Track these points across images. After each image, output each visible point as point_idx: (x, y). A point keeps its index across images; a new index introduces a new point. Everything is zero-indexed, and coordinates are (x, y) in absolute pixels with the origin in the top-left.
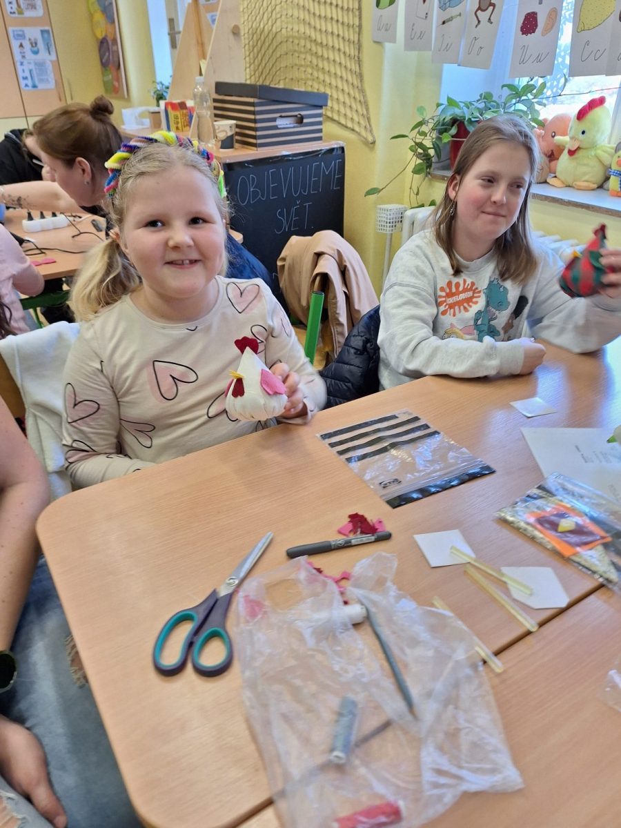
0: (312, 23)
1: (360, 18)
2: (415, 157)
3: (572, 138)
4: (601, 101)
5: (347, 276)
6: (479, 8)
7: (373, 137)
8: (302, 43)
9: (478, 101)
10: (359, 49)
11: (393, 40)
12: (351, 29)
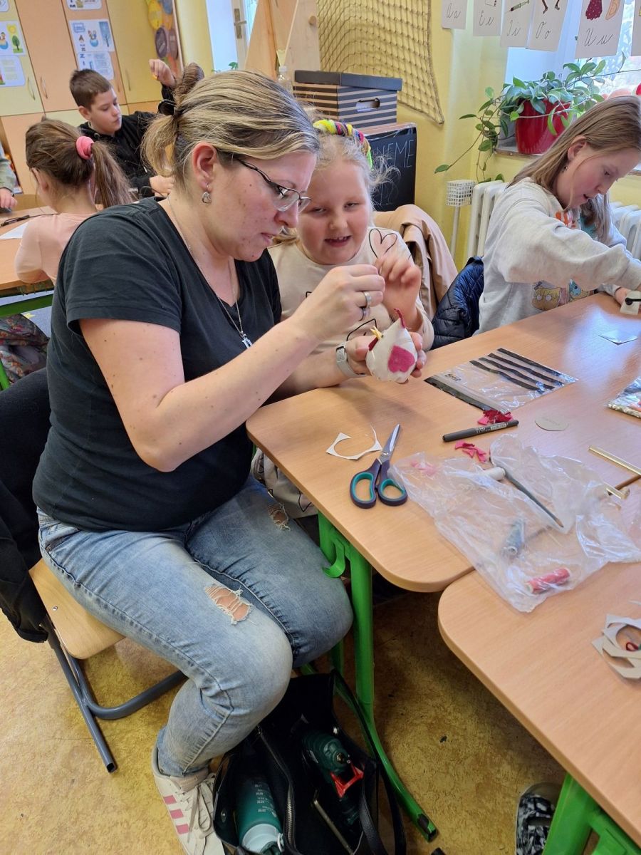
1: (429, 6)
2: (482, 135)
5: (430, 245)
7: (442, 117)
8: (371, 30)
9: (542, 80)
10: (428, 36)
11: (463, 27)
12: (420, 17)
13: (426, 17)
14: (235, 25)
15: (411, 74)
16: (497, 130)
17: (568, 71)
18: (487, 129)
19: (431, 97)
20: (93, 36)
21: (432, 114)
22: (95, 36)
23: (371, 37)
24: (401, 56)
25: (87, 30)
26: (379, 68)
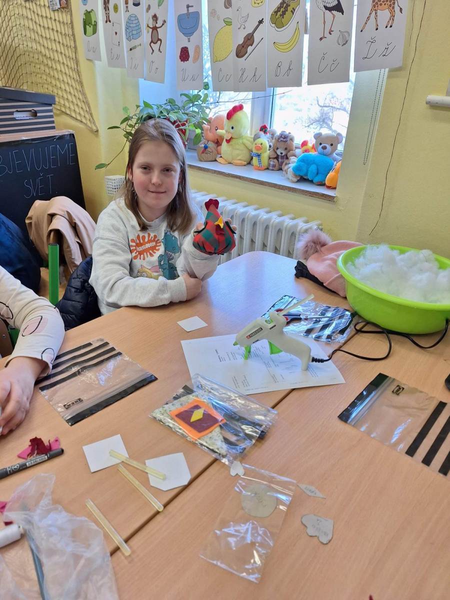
0: (41, 42)
1: (75, 41)
3: (226, 131)
4: (240, 108)
5: (78, 231)
6: (152, 42)
7: (96, 127)
8: (36, 56)
9: (165, 104)
10: (77, 64)
11: (100, 59)
12: (69, 49)
13: (74, 49)
19: (87, 111)
21: (89, 124)
23: (37, 61)
24: (61, 78)
26: (46, 86)
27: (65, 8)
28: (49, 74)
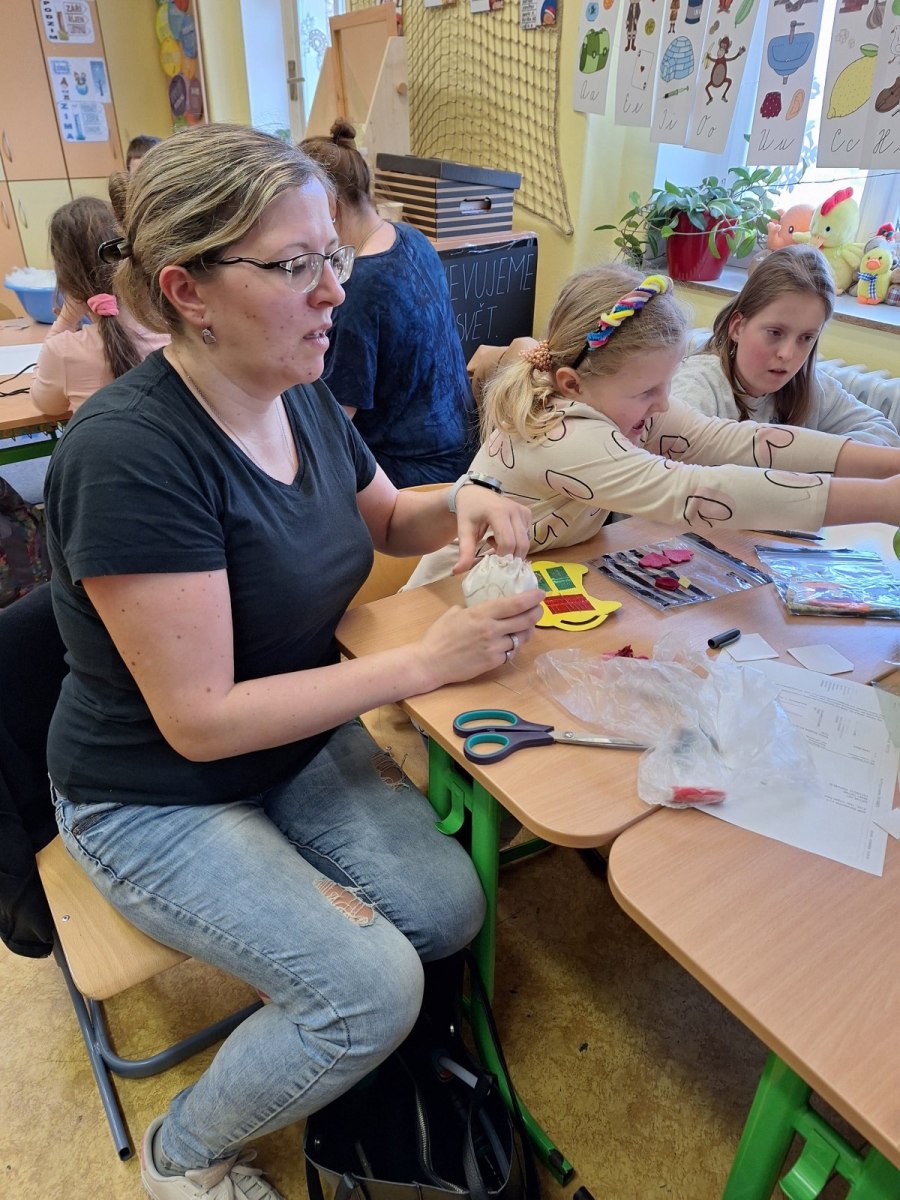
0: (492, 81)
1: (558, 82)
2: (623, 253)
3: (814, 235)
4: (848, 193)
6: (711, 83)
7: (571, 226)
8: (478, 105)
9: (701, 187)
10: (555, 119)
11: (601, 111)
12: (545, 94)
13: (553, 95)
14: (288, 82)
15: (531, 167)
16: (643, 247)
17: (734, 177)
18: (629, 245)
19: (558, 199)
20: (81, 80)
21: (558, 221)
22: (84, 80)
23: (478, 114)
24: (518, 142)
25: (72, 71)
26: (487, 155)
27: (550, 25)
28: (497, 135)
